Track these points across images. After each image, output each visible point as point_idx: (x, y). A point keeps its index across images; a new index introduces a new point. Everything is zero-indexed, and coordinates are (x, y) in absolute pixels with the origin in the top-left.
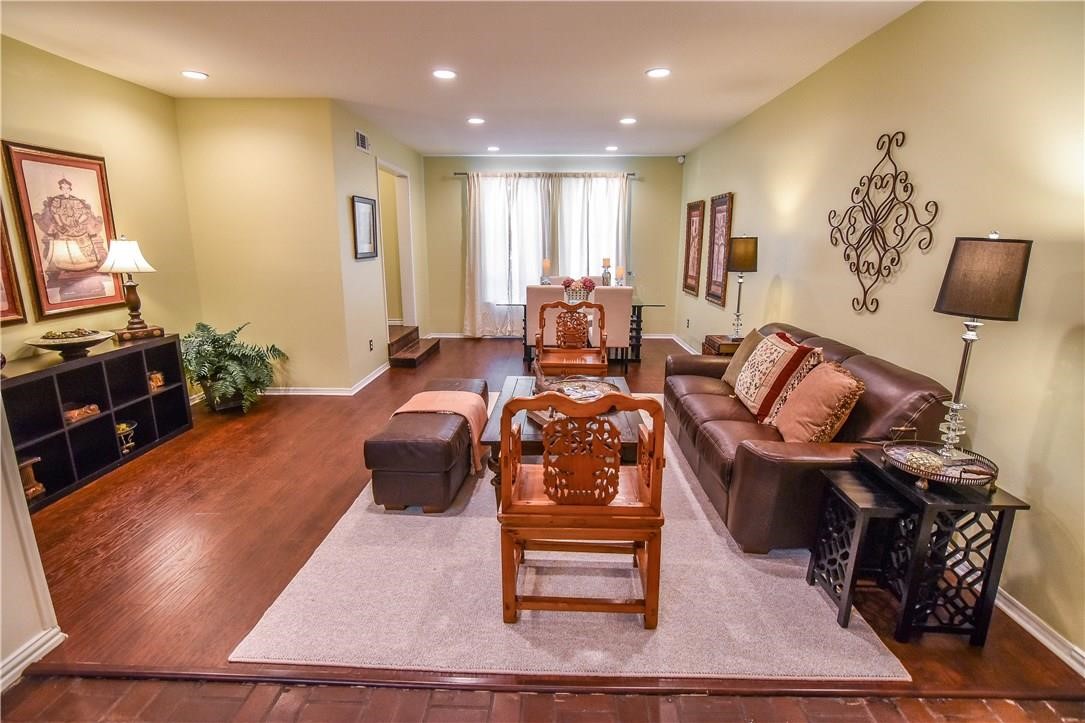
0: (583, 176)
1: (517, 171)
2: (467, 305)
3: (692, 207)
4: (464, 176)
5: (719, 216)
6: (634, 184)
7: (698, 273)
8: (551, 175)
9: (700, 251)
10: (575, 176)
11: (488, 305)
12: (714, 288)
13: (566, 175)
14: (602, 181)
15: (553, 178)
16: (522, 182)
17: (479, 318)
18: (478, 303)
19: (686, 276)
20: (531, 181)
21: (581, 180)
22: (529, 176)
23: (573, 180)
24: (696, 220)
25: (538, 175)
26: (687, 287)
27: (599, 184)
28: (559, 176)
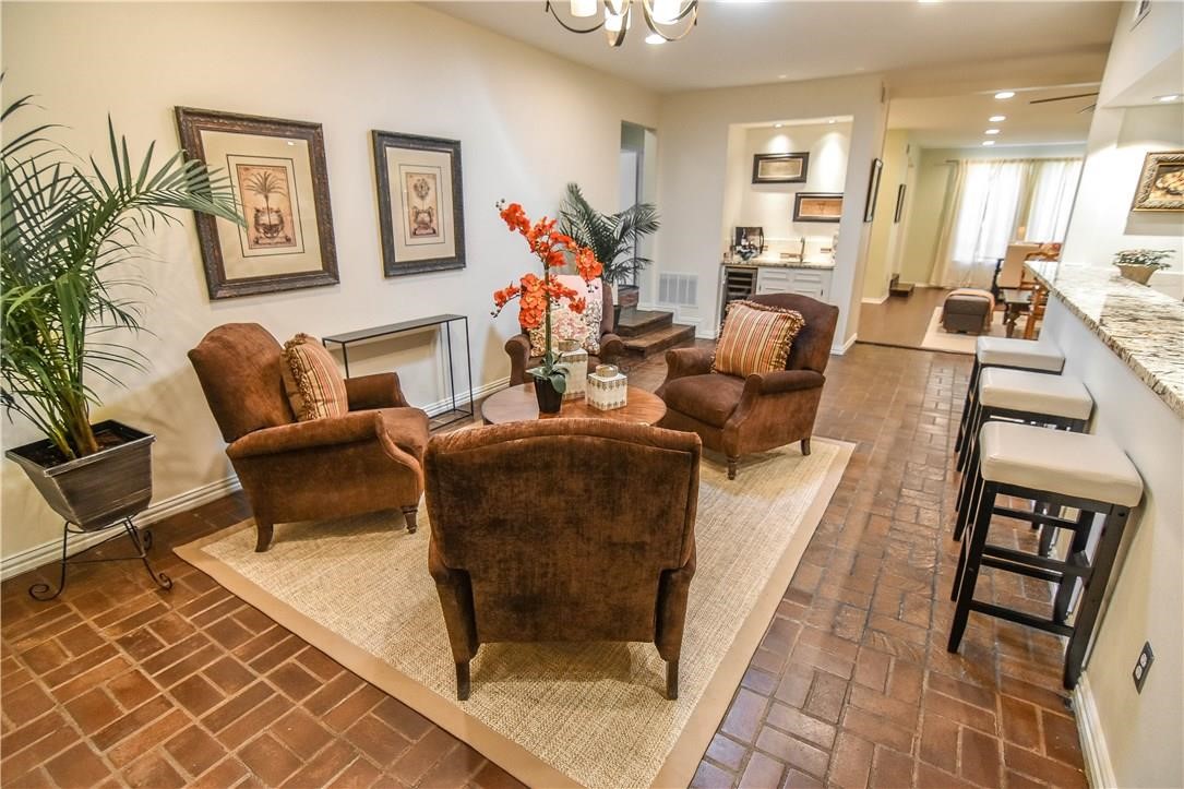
0: (1066, 160)
1: (1002, 158)
2: (937, 263)
4: (954, 164)
8: (1033, 160)
10: (1058, 160)
11: (955, 263)
13: (1051, 160)
16: (1006, 166)
17: (945, 271)
18: (947, 261)
20: (1014, 165)
21: (1063, 164)
22: (1013, 161)
23: (1056, 164)
25: (1022, 161)
28: (1042, 161)
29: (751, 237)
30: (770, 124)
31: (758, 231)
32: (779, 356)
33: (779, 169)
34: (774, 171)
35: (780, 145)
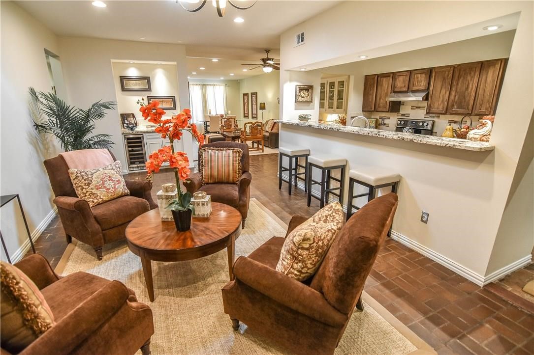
0: (213, 85)
3: (244, 95)
5: (253, 97)
6: (227, 88)
7: (248, 112)
9: (248, 106)
10: (210, 85)
12: (253, 116)
13: (208, 85)
14: (218, 86)
15: (204, 86)
16: (195, 86)
19: (244, 113)
20: (197, 86)
21: (212, 86)
22: (197, 85)
23: (210, 86)
24: (246, 98)
25: (199, 85)
26: (245, 116)
27: (217, 87)
28: (206, 85)
29: (129, 119)
30: (127, 61)
31: (131, 115)
32: (239, 169)
33: (135, 84)
34: (133, 85)
35: (133, 72)
